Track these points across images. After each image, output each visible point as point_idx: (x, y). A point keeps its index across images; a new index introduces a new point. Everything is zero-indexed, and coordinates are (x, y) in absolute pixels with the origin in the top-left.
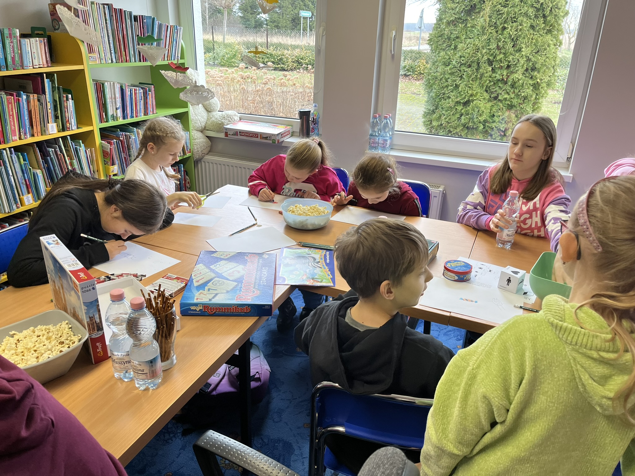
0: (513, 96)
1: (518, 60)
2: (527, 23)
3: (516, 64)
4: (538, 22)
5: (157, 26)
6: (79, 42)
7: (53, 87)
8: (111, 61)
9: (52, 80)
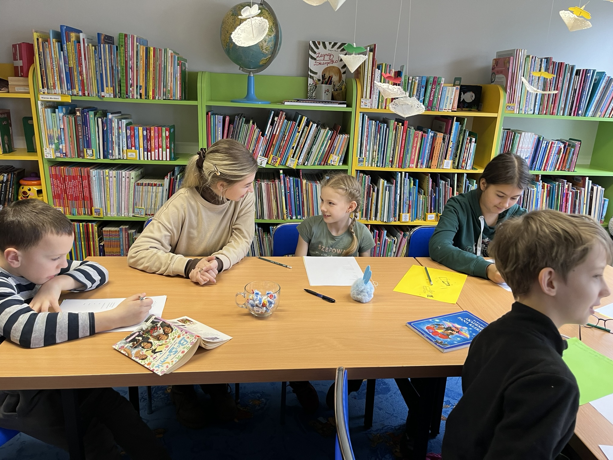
5: (604, 81)
6: (502, 92)
7: (461, 130)
8: (532, 112)
9: (462, 124)
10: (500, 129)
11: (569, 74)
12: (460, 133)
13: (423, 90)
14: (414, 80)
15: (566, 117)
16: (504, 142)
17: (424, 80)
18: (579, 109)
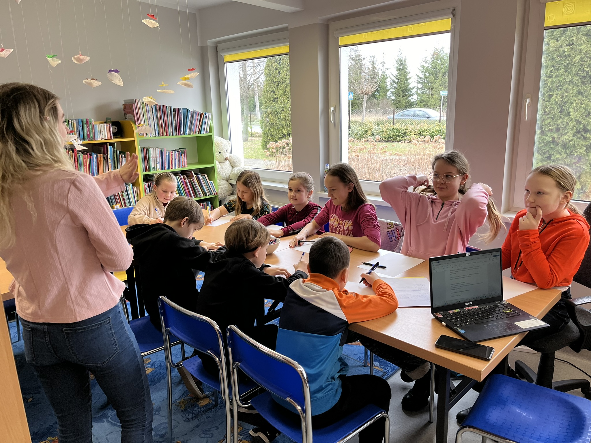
0: (565, 155)
1: (567, 123)
2: (573, 90)
3: (565, 127)
4: (585, 88)
5: (190, 114)
6: (133, 125)
7: (114, 151)
8: (155, 135)
9: (113, 147)
10: (138, 147)
11: (170, 112)
12: (114, 153)
13: (81, 128)
14: (72, 122)
15: (175, 136)
16: (143, 155)
17: (80, 121)
18: (180, 131)
